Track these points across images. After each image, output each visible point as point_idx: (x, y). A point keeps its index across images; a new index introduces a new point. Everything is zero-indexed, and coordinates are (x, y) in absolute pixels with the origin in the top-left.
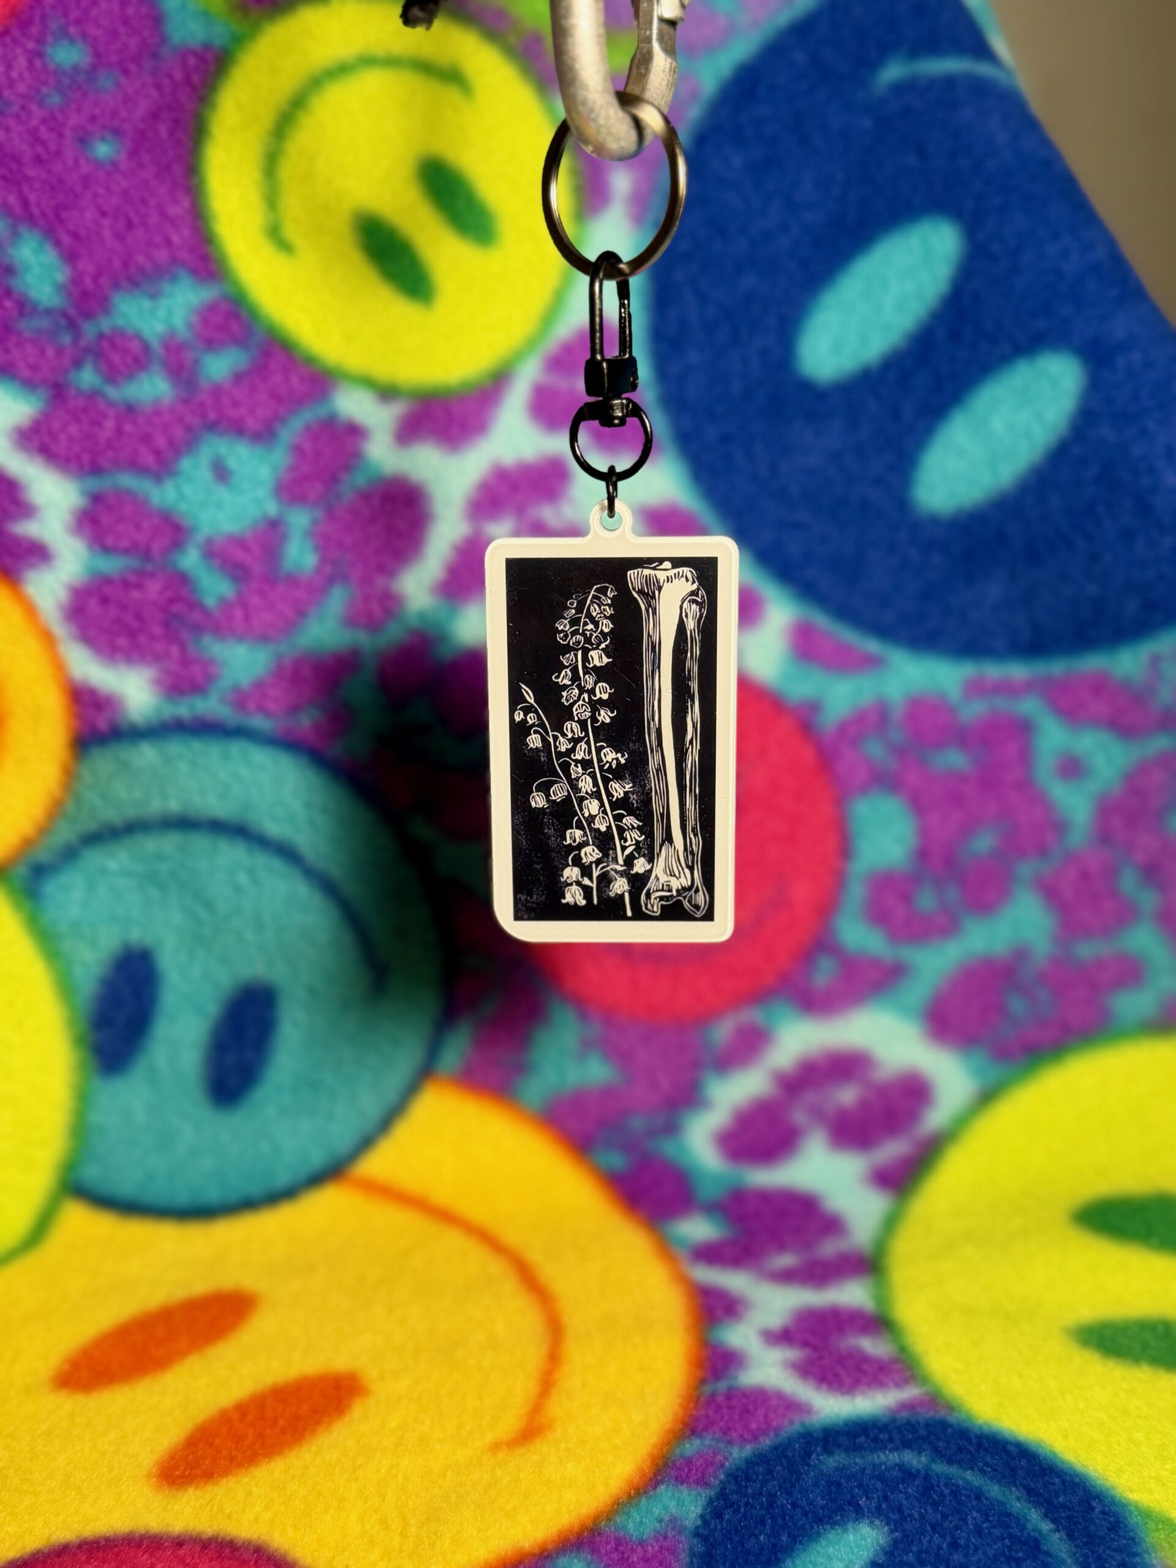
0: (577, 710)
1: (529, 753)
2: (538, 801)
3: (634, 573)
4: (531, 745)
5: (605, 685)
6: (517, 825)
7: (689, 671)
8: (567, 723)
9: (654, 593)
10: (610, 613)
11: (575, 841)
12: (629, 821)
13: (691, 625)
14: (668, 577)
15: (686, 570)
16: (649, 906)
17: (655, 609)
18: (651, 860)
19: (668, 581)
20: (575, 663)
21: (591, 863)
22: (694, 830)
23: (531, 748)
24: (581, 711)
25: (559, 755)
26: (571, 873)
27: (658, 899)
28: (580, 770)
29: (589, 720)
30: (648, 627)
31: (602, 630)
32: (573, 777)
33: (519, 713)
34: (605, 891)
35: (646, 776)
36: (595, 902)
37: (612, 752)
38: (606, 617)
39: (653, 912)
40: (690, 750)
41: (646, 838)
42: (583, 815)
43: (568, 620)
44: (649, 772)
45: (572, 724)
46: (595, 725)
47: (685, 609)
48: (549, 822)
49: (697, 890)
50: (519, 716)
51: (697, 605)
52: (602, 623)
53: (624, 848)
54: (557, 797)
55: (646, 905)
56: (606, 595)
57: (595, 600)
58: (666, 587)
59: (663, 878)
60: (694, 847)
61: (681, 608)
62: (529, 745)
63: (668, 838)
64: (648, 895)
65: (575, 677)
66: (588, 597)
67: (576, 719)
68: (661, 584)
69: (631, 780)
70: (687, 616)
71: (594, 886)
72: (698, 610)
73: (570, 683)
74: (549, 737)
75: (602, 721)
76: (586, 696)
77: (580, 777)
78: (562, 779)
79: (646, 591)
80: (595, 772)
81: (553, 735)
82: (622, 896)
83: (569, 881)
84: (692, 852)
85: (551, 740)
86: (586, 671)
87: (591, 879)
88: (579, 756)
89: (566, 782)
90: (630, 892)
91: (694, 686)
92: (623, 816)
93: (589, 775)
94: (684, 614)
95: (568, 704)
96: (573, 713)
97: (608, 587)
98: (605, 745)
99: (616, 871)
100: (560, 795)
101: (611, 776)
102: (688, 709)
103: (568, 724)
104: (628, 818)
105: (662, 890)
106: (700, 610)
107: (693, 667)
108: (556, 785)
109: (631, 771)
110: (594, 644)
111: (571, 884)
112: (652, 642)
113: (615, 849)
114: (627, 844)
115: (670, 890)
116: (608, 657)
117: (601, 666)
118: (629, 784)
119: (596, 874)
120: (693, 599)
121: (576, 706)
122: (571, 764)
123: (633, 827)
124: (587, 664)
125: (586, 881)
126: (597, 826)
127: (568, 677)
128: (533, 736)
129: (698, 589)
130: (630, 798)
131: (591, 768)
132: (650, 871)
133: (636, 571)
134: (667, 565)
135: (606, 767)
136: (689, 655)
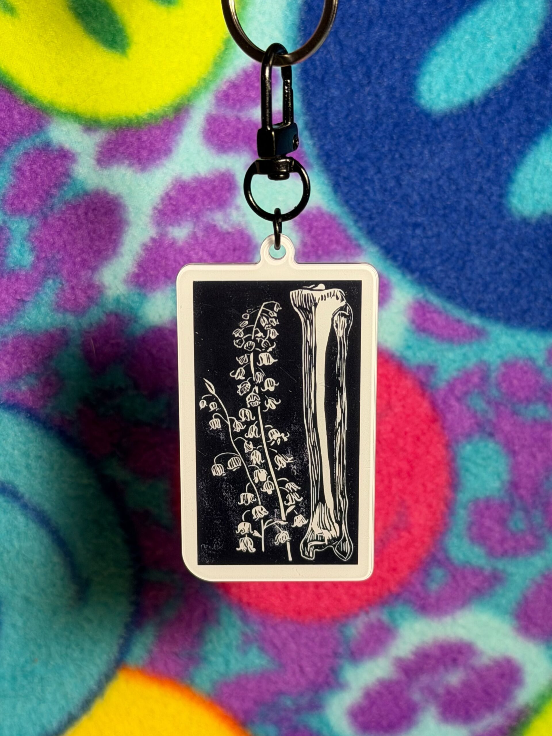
0: (249, 399)
1: (211, 433)
2: (218, 471)
3: (295, 293)
4: (213, 427)
5: (271, 379)
6: (201, 489)
7: (339, 369)
8: (241, 410)
9: (311, 308)
10: (276, 324)
11: (247, 502)
12: (291, 486)
13: (340, 333)
14: (322, 296)
15: (337, 291)
16: (306, 553)
17: (312, 321)
18: (308, 516)
19: (322, 299)
20: (248, 362)
21: (260, 519)
22: (342, 493)
23: (213, 429)
24: (254, 400)
25: (235, 434)
26: (244, 527)
27: (313, 547)
28: (251, 446)
29: (259, 408)
30: (306, 335)
31: (269, 337)
32: (246, 452)
33: (203, 402)
34: (271, 541)
35: (304, 451)
36: (263, 550)
37: (277, 432)
38: (273, 327)
39: (309, 557)
40: (339, 430)
41: (304, 499)
42: (254, 482)
43: (243, 329)
44: (307, 448)
45: (245, 411)
46: (264, 411)
47: (336, 321)
48: (226, 487)
49: (344, 540)
50: (203, 404)
51: (345, 317)
52: (270, 331)
53: (286, 508)
54: (233, 468)
55: (304, 552)
56: (273, 310)
57: (264, 314)
58: (321, 304)
59: (318, 531)
60: (342, 506)
61: (333, 320)
62: (211, 427)
63: (322, 499)
64: (306, 544)
65: (248, 374)
66: (258, 311)
67: (249, 406)
68: (317, 301)
69: (292, 454)
70: (337, 326)
71: (262, 537)
72: (346, 322)
73: (244, 378)
74: (227, 420)
75: (270, 408)
76: (256, 388)
77: (251, 452)
78: (237, 453)
79: (305, 307)
80: (264, 448)
81: (230, 419)
82: (285, 545)
83: (242, 534)
84: (341, 511)
85: (229, 423)
86: (257, 369)
87: (260, 532)
88: (251, 435)
89: (240, 456)
90: (291, 542)
91: (343, 380)
92: (286, 482)
93: (258, 450)
94: (335, 325)
95: (242, 395)
96: (246, 401)
97: (274, 304)
98: (272, 427)
99: (280, 525)
100: (235, 466)
101: (276, 451)
102: (338, 399)
104: (289, 484)
105: (317, 540)
106: (348, 322)
107: (341, 365)
108: (232, 458)
109: (292, 448)
110: (263, 348)
111: (244, 536)
112: (309, 347)
113: (280, 508)
114: (289, 504)
115: (323, 540)
116: (274, 358)
117: (269, 366)
118: (290, 457)
119: (263, 528)
120: (342, 313)
121: (249, 396)
122: (244, 442)
123: (294, 491)
124: (257, 363)
125: (256, 534)
126: (265, 490)
127: (242, 374)
128: (214, 420)
129: (346, 305)
130: (291, 468)
131: (260, 445)
132: (307, 525)
133: (297, 291)
134: (322, 286)
135: (272, 444)
136: (339, 356)
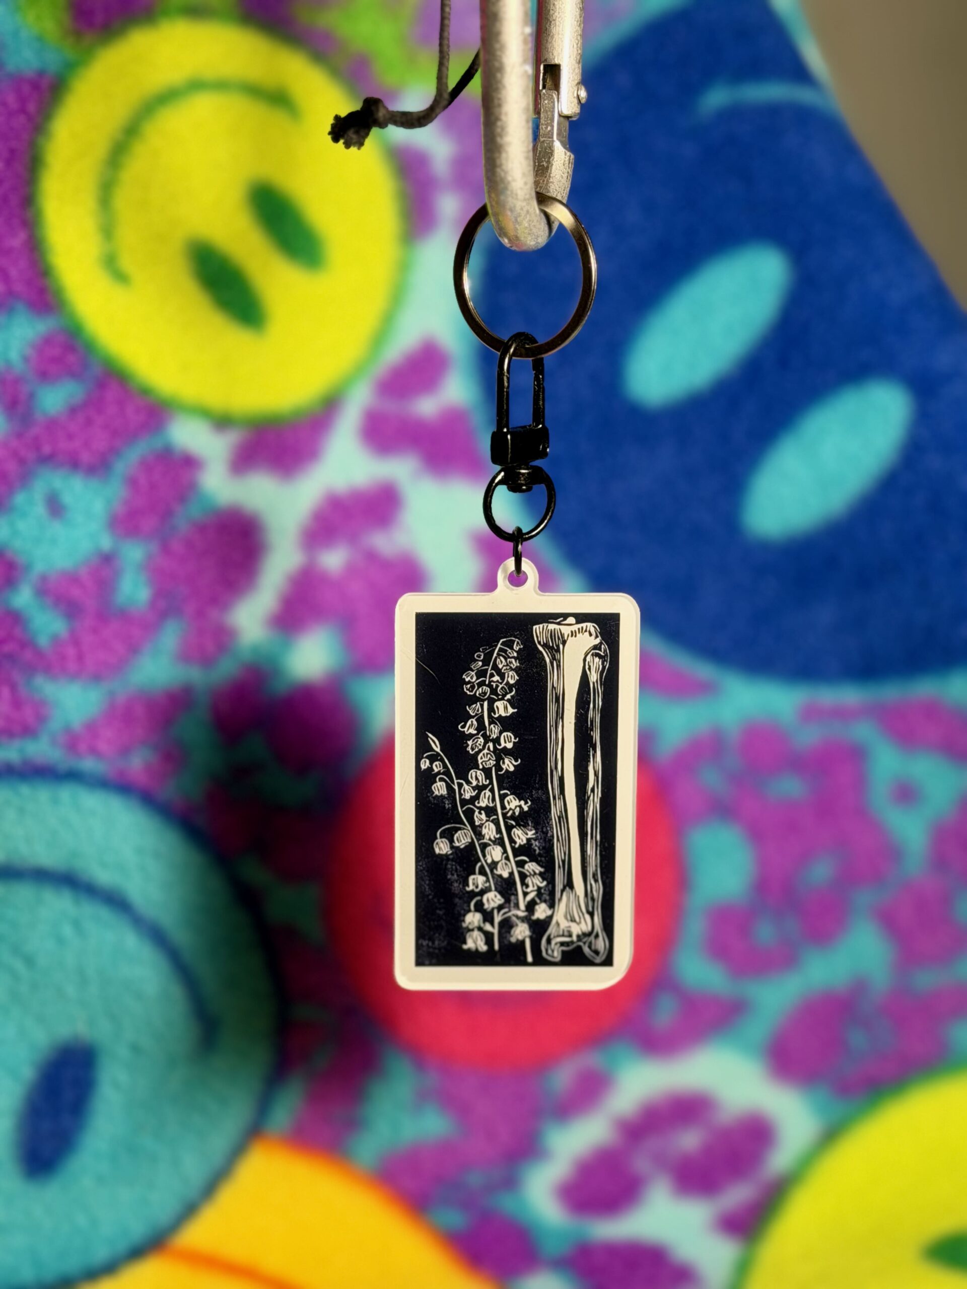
0: (481, 758)
1: (434, 800)
2: (442, 847)
3: (539, 628)
4: (436, 793)
5: (509, 734)
6: (421, 871)
7: (592, 722)
8: (472, 771)
9: (558, 646)
10: (515, 665)
11: (477, 887)
12: (532, 867)
13: (593, 677)
14: (572, 632)
15: (590, 626)
16: (550, 952)
17: (560, 662)
18: (552, 906)
19: (572, 636)
20: (481, 713)
21: (493, 909)
22: (594, 876)
23: (436, 796)
24: (486, 759)
25: (464, 802)
26: (473, 919)
27: (559, 945)
28: (483, 816)
29: (494, 768)
30: (553, 679)
31: (508, 681)
32: (477, 823)
33: (425, 762)
34: (506, 937)
35: (548, 823)
36: (496, 947)
37: (515, 800)
38: (511, 669)
39: (553, 957)
40: (591, 798)
41: (548, 884)
42: (486, 861)
43: (475, 672)
44: (551, 819)
45: (476, 772)
46: (499, 773)
47: (589, 662)
48: (452, 868)
49: (597, 936)
50: (425, 764)
51: (600, 658)
52: (508, 674)
53: (525, 894)
54: (461, 844)
55: (547, 950)
56: (512, 648)
57: (501, 653)
58: (571, 641)
59: (564, 924)
60: (595, 893)
61: (585, 660)
62: (433, 793)
63: (569, 884)
64: (549, 941)
65: (481, 727)
66: (494, 650)
67: (481, 767)
68: (566, 638)
69: (534, 827)
70: (590, 669)
71: (496, 931)
72: (600, 663)
73: (475, 732)
74: (454, 784)
75: (507, 770)
76: (491, 745)
77: (483, 824)
78: (465, 825)
79: (551, 645)
80: (498, 819)
81: (458, 783)
82: (522, 943)
83: (471, 927)
84: (593, 899)
85: (456, 787)
86: (492, 721)
87: (492, 924)
88: (483, 802)
89: (469, 828)
90: (531, 938)
91: (596, 736)
92: (525, 862)
93: (492, 821)
94: (587, 667)
95: (473, 752)
96: (477, 761)
97: (514, 641)
98: (509, 793)
99: (517, 917)
100: (463, 842)
101: (514, 823)
102: (590, 758)
103: (473, 773)
104: (530, 864)
105: (563, 935)
106: (603, 663)
107: (594, 715)
108: (459, 832)
109: (533, 818)
110: (499, 695)
111: (473, 930)
112: (556, 694)
113: (517, 895)
114: (529, 890)
115: (570, 936)
116: (513, 707)
117: (506, 717)
118: (531, 830)
119: (498, 919)
120: (596, 653)
121: (481, 754)
122: (475, 811)
123: (535, 873)
124: (493, 714)
125: (488, 927)
126: (499, 871)
127: (473, 727)
128: (439, 784)
129: (601, 643)
130: (532, 844)
131: (494, 815)
132: (550, 918)
133: (541, 626)
134: (571, 620)
135: (509, 814)
136: (591, 706)
